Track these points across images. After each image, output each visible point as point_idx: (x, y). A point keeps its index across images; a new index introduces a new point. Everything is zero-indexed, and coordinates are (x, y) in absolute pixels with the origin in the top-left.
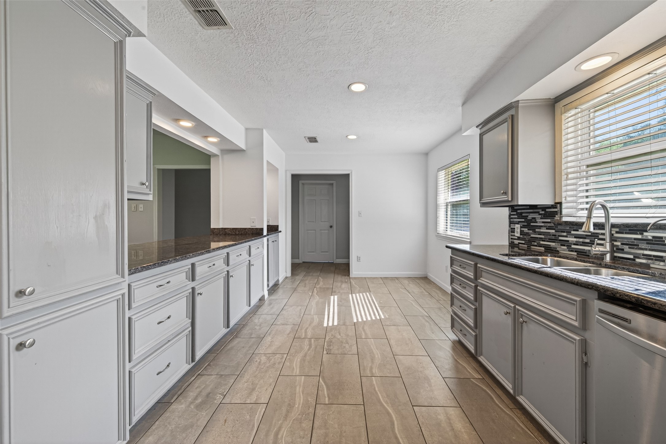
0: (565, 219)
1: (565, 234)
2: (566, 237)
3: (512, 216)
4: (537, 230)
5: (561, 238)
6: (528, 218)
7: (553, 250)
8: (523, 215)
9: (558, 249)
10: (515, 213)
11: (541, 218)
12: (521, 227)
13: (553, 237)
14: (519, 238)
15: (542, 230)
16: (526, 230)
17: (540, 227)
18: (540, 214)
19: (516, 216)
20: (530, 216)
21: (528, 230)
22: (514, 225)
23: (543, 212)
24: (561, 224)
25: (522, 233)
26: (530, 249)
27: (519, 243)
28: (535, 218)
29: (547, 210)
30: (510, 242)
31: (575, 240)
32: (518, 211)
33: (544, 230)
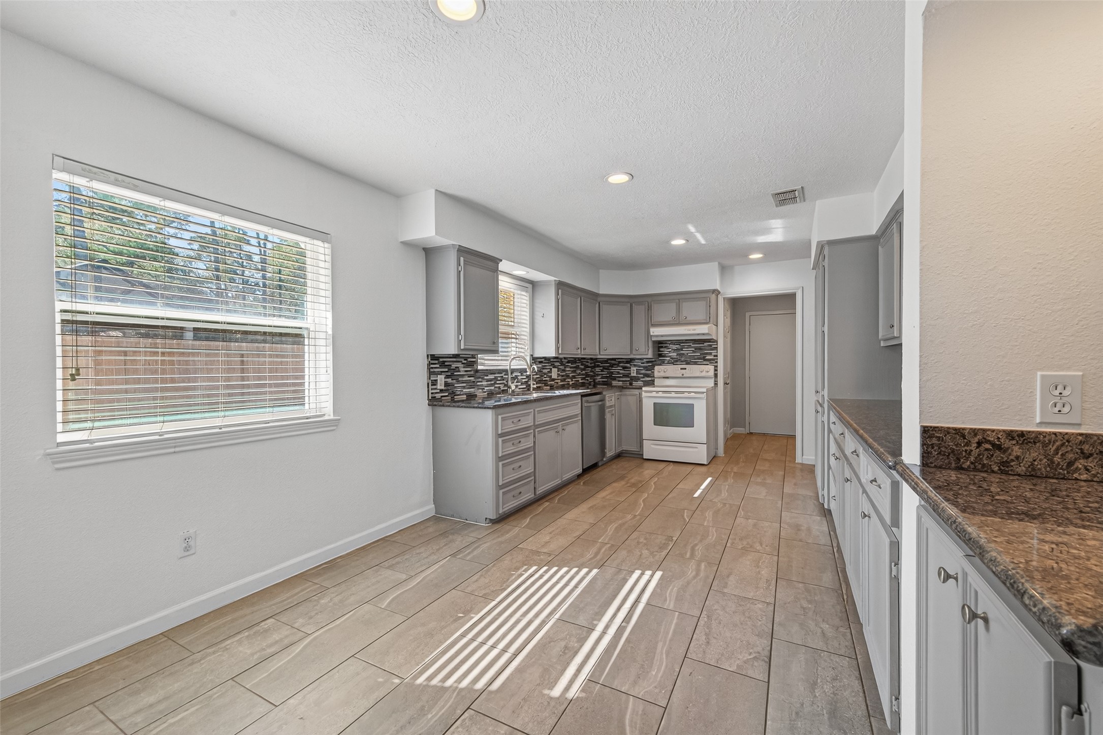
0: (480, 367)
1: (480, 380)
2: (481, 382)
3: (432, 366)
4: (460, 379)
5: (478, 384)
6: (452, 368)
7: (472, 395)
8: (446, 364)
9: (476, 393)
10: (437, 362)
11: (464, 367)
12: (445, 378)
13: (473, 384)
14: (441, 391)
15: (464, 379)
16: (449, 380)
17: (463, 376)
18: (463, 363)
19: (438, 366)
20: (454, 366)
21: (452, 380)
22: (436, 376)
23: (465, 362)
24: (477, 371)
25: (446, 384)
26: (454, 400)
27: (442, 396)
28: (458, 367)
29: (469, 360)
30: (430, 398)
31: (486, 383)
32: (441, 360)
33: (466, 378)
